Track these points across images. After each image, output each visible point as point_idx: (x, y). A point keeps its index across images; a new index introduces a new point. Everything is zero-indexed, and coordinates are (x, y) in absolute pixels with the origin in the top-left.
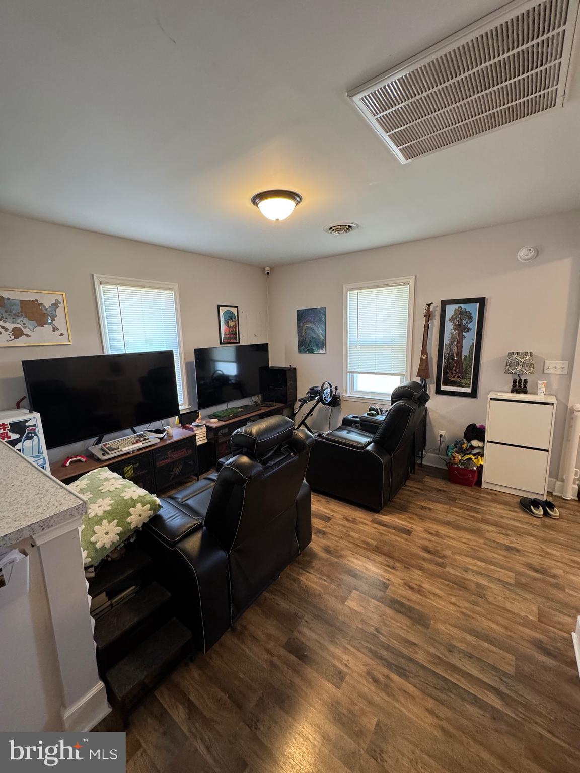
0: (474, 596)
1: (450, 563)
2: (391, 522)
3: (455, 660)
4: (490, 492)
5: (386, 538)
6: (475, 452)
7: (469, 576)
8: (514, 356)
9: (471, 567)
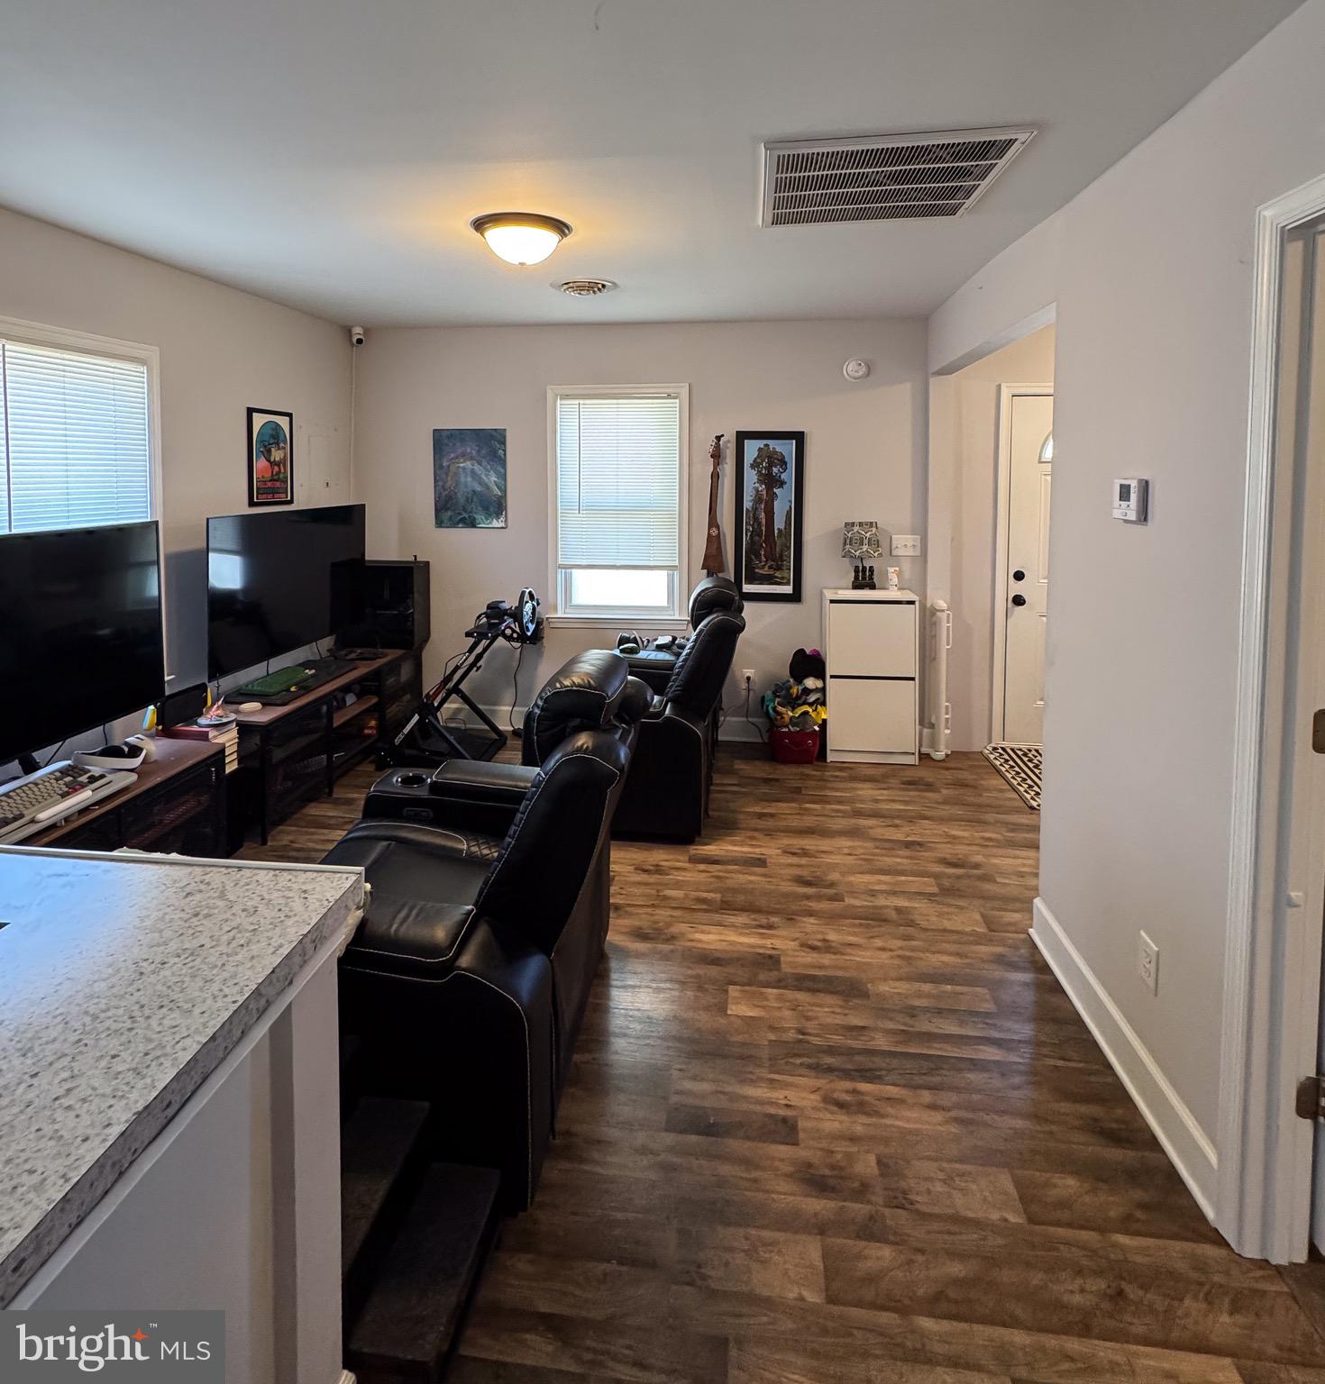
0: (902, 928)
1: (847, 892)
2: (723, 853)
3: (924, 1025)
4: (842, 766)
5: (730, 883)
6: (812, 698)
7: (881, 901)
8: (856, 529)
9: (877, 888)
